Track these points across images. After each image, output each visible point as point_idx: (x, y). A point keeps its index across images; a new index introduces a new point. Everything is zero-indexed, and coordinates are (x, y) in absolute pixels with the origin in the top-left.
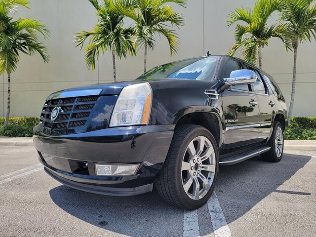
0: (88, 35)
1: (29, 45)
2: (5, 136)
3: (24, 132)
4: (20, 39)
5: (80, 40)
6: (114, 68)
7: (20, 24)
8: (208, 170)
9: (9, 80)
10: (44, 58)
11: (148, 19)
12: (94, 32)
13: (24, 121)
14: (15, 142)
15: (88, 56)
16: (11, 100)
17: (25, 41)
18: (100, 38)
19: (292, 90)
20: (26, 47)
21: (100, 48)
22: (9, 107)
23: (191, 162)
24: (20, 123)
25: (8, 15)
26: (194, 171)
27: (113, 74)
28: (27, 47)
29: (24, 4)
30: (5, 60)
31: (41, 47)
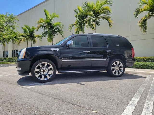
29: (57, 17)
30: (49, 38)
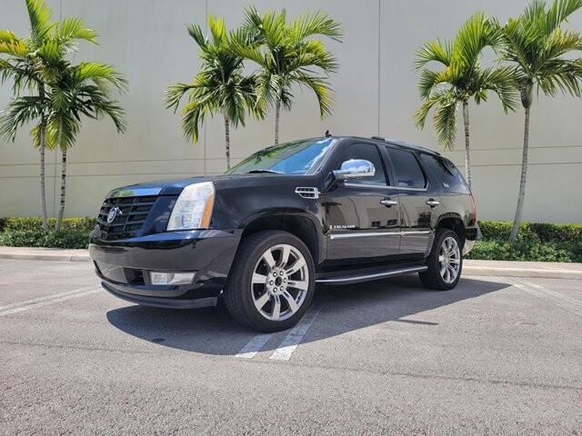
0: (186, 89)
1: (96, 105)
2: (55, 246)
3: (84, 242)
4: (83, 95)
5: (173, 97)
6: (228, 140)
7: (83, 71)
8: (296, 287)
9: (64, 159)
10: (117, 125)
11: (280, 62)
12: (195, 84)
13: (85, 225)
14: (70, 255)
15: (187, 121)
16: (66, 190)
17: (89, 98)
18: (206, 93)
19: (522, 177)
20: (91, 107)
21: (206, 108)
22: (63, 202)
23: (270, 275)
24: (79, 227)
25: (65, 58)
26: (274, 286)
27: (226, 150)
28: (93, 107)
31: (115, 108)
